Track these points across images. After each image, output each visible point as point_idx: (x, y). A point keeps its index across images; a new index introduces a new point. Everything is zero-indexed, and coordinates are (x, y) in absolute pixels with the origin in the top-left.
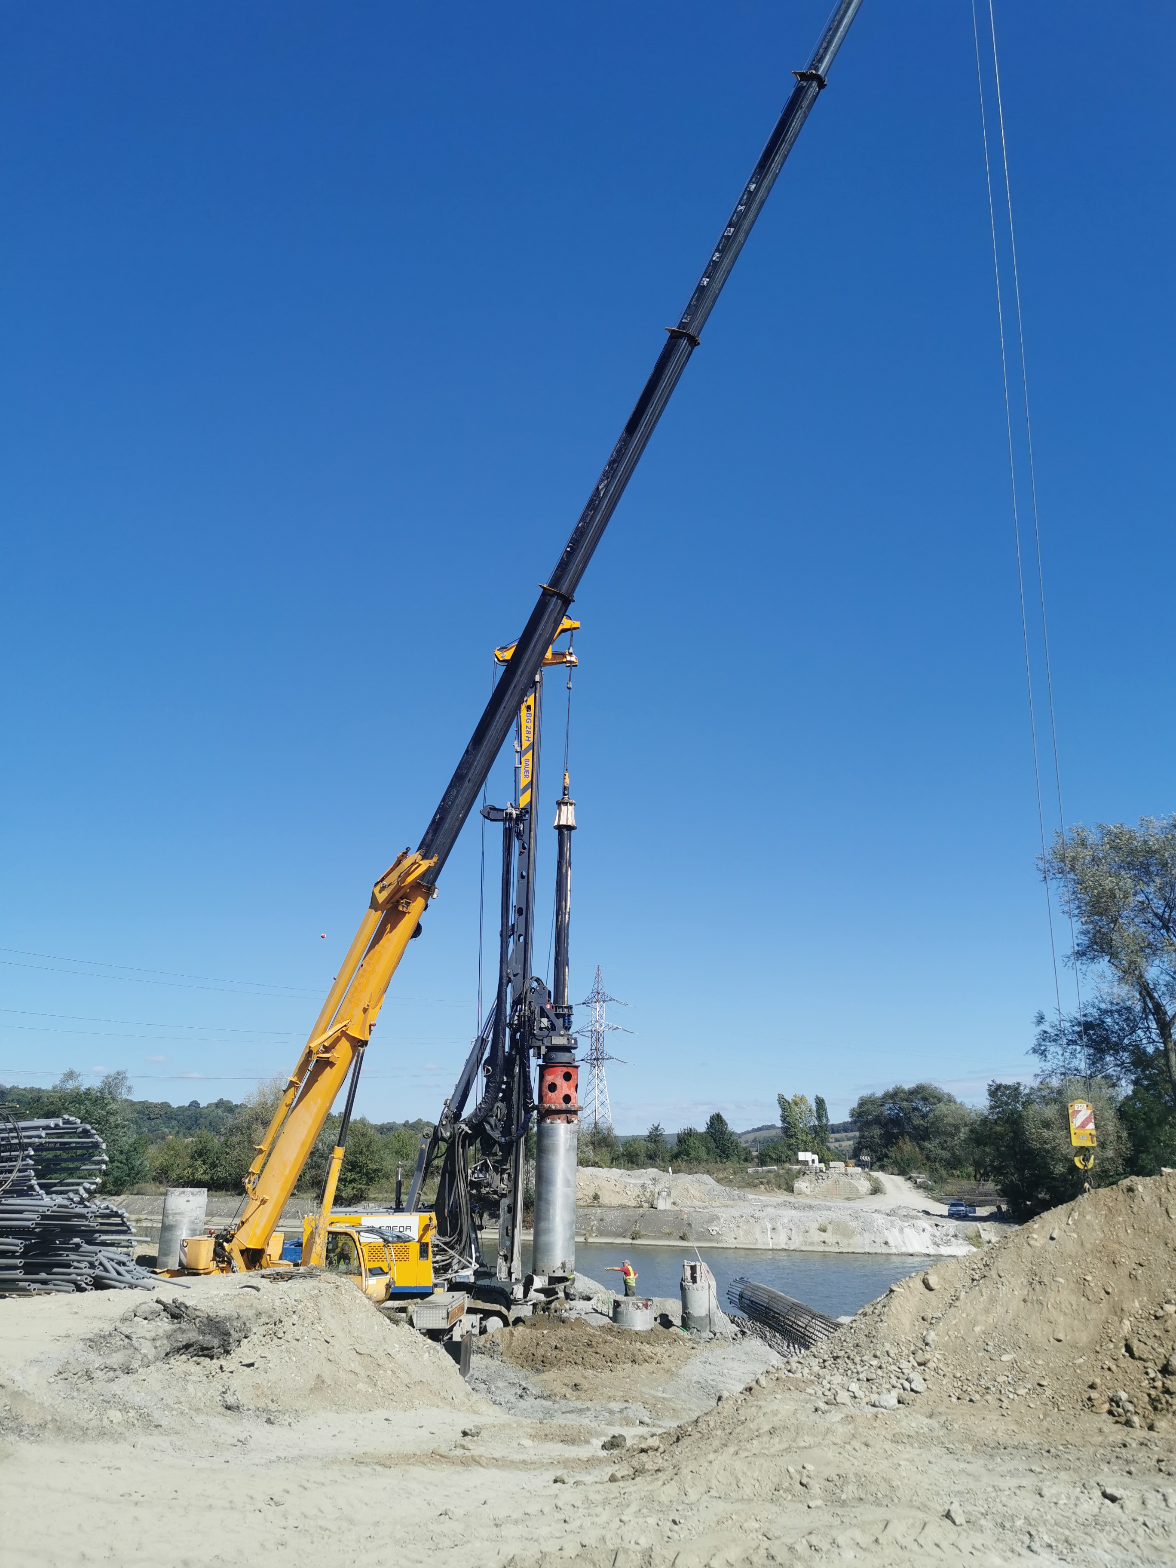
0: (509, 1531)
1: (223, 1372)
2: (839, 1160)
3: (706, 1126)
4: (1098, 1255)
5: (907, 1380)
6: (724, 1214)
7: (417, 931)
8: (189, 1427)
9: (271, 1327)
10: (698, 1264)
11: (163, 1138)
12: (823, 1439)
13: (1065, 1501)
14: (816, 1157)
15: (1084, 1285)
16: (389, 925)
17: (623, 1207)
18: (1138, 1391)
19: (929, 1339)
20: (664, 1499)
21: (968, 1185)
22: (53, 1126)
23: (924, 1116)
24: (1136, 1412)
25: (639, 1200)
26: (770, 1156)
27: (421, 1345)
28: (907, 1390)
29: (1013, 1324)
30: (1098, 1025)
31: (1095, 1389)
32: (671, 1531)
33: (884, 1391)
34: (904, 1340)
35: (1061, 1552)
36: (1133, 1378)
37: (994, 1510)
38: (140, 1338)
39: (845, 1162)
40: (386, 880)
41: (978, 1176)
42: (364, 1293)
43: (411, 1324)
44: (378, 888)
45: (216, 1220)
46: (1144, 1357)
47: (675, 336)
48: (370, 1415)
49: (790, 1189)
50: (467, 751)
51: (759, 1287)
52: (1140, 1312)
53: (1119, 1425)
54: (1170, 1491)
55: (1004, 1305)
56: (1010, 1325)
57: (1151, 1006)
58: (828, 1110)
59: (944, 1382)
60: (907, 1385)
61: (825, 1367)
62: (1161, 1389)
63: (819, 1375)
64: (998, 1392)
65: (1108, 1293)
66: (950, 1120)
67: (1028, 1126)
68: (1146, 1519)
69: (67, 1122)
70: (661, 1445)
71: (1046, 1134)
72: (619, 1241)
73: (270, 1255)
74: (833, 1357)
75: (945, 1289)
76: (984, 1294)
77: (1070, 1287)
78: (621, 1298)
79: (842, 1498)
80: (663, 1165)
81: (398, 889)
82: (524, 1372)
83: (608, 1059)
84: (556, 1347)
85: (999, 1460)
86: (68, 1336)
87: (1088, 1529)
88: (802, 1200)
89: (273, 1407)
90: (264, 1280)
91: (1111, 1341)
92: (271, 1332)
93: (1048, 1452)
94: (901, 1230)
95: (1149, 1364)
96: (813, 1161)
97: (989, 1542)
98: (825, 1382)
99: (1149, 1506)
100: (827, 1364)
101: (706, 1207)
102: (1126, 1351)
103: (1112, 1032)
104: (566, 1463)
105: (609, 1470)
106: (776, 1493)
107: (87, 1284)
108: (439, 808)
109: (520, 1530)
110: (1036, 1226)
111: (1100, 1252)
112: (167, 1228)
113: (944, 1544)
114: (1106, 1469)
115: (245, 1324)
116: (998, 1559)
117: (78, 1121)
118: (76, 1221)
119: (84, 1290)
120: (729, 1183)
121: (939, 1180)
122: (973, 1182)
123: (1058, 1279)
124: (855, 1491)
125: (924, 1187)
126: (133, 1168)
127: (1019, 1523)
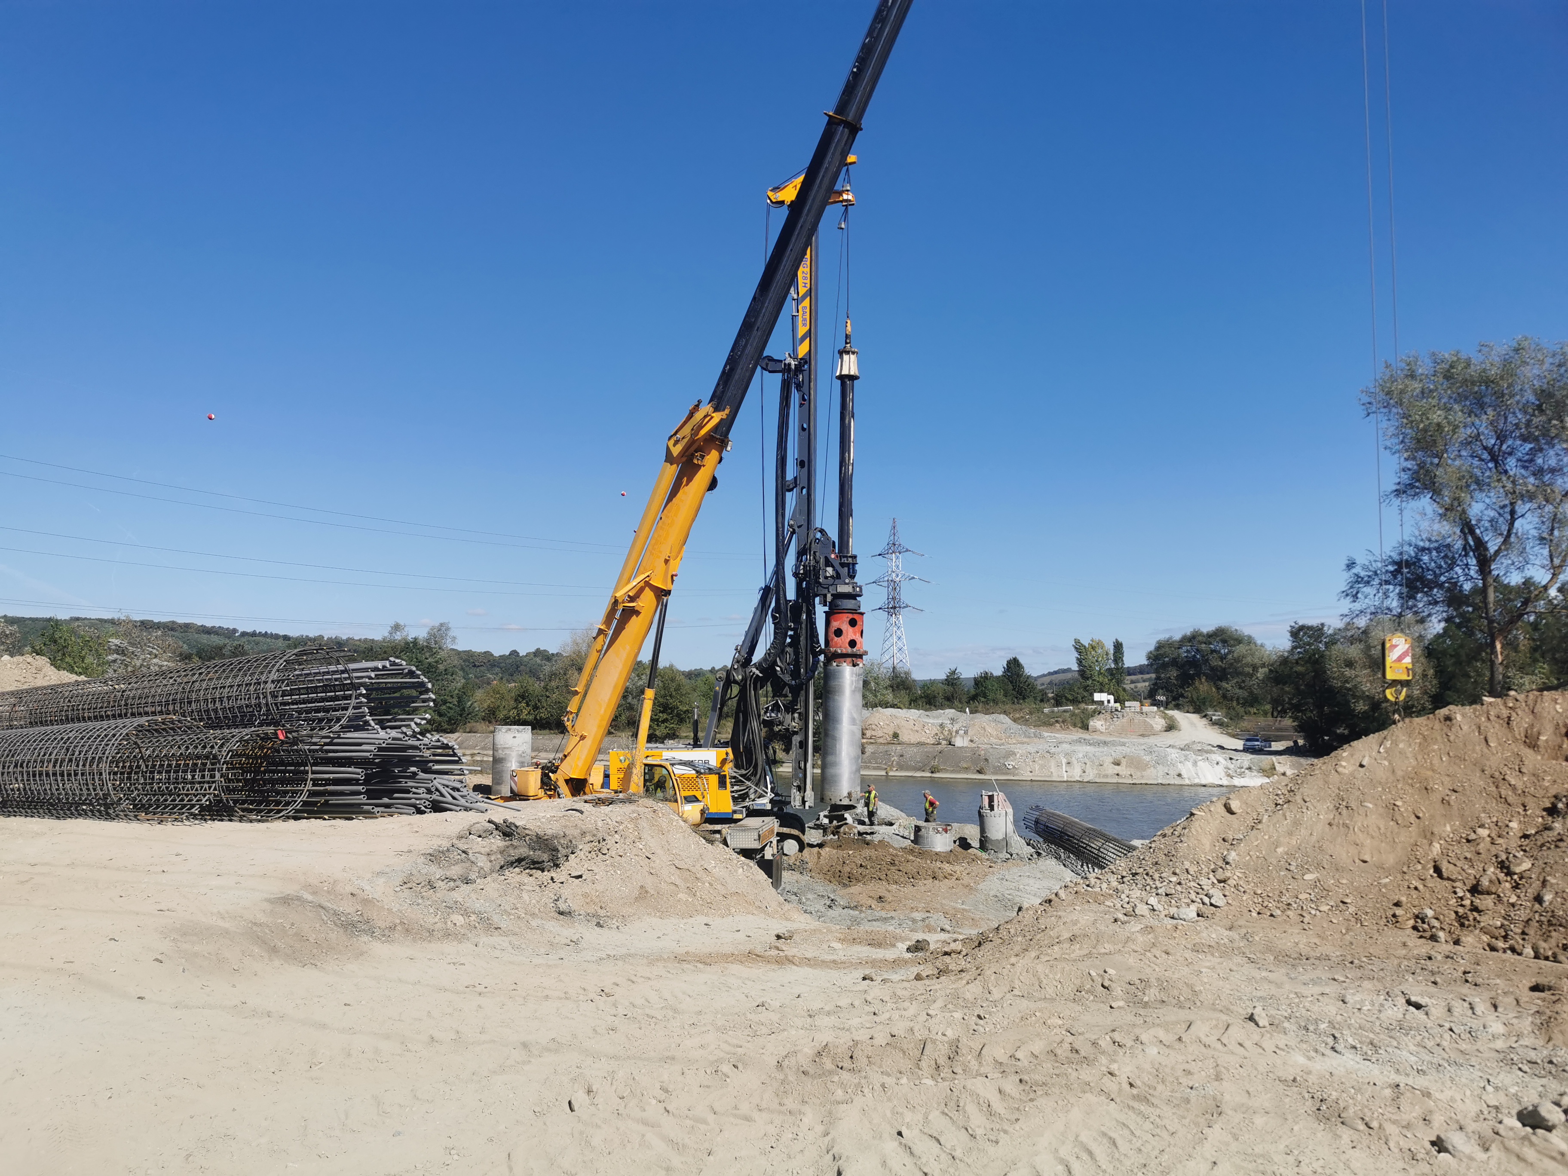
0: (823, 1021)
1: (554, 882)
2: (1134, 700)
3: (1003, 670)
4: (1410, 781)
5: (1206, 895)
6: (1020, 750)
7: (713, 484)
8: (526, 929)
9: (595, 844)
10: (995, 794)
11: (489, 684)
12: (1124, 947)
13: (1369, 1007)
14: (1111, 698)
15: (1393, 810)
16: (685, 478)
17: (921, 744)
18: (1445, 908)
19: (1230, 859)
20: (968, 996)
21: (1262, 721)
22: (381, 667)
23: (1222, 658)
24: (1442, 928)
25: (937, 738)
26: (1066, 697)
27: (735, 862)
28: (1206, 904)
29: (1317, 845)
30: (1414, 563)
31: (1400, 906)
32: (976, 1024)
33: (1183, 905)
34: (1204, 859)
35: (1366, 1053)
36: (1440, 897)
37: (1297, 1014)
38: (475, 853)
39: (1141, 702)
40: (679, 433)
41: (1275, 714)
42: (681, 817)
43: (725, 842)
44: (672, 442)
45: (543, 755)
46: (1453, 877)
48: (691, 920)
49: (1086, 727)
50: (754, 298)
51: (1053, 814)
52: (1451, 835)
53: (1423, 940)
54: (1477, 1000)
55: (1309, 828)
56: (1314, 847)
57: (1472, 543)
58: (1125, 654)
59: (1244, 898)
60: (1206, 900)
61: (1123, 883)
62: (1468, 907)
63: (1117, 889)
64: (1300, 908)
65: (1418, 818)
66: (1249, 659)
67: (1330, 665)
68: (1452, 1024)
69: (393, 664)
70: (964, 950)
71: (1348, 672)
72: (918, 774)
73: (592, 784)
74: (1132, 874)
75: (1247, 813)
77: (1378, 812)
78: (921, 823)
79: (1144, 1000)
80: (960, 706)
81: (692, 442)
82: (831, 886)
83: (904, 607)
84: (861, 866)
85: (1301, 969)
86: (410, 851)
87: (1393, 1034)
88: (1097, 737)
89: (602, 913)
90: (587, 805)
91: (1419, 862)
92: (596, 849)
93: (1352, 963)
94: (1195, 763)
95: (1458, 884)
96: (1109, 701)
97: (1292, 1043)
98: (1123, 896)
99: (1455, 1013)
100: (1125, 880)
101: (1003, 744)
102: (1434, 872)
103: (1428, 570)
104: (873, 963)
105: (915, 970)
106: (1078, 993)
107: (425, 807)
108: (728, 358)
109: (832, 1020)
110: (1345, 754)
111: (1412, 779)
112: (497, 761)
113: (1247, 1044)
114: (1410, 979)
115: (571, 841)
116: (1302, 1059)
117: (404, 663)
118: (410, 753)
119: (423, 812)
120: (1026, 722)
121: (1235, 718)
122: (1270, 719)
123: (1366, 804)
124: (1157, 994)
125: (1219, 724)
126: (464, 709)
127: (1323, 1026)
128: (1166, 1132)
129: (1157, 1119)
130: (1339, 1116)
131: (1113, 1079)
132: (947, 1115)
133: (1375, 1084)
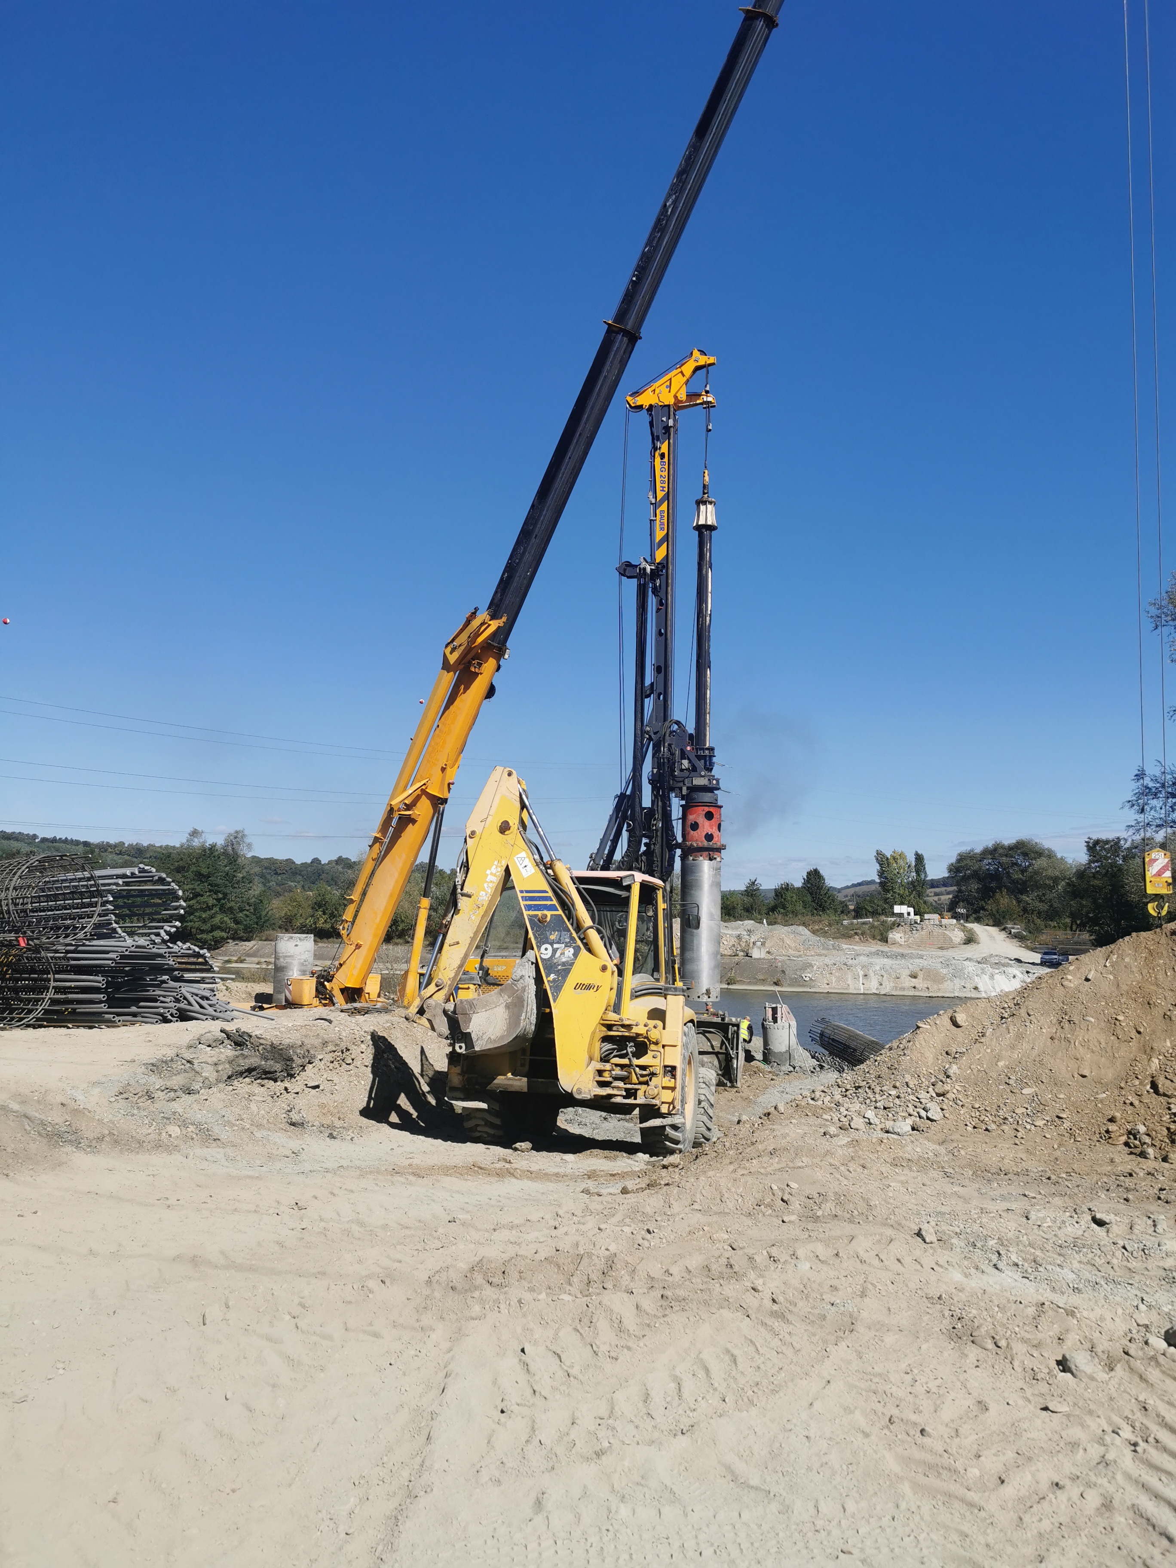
0: (502, 1235)
1: (288, 1093)
2: (936, 912)
3: (803, 881)
4: (1134, 996)
5: (923, 1109)
6: (817, 962)
7: (491, 692)
8: (248, 1140)
9: (338, 1054)
10: (779, 1006)
11: (289, 891)
12: (821, 1161)
13: (1050, 1224)
14: (911, 910)
15: (1115, 1024)
16: (463, 686)
18: (1158, 1124)
19: (951, 1072)
20: (649, 1210)
21: (1061, 935)
22: (129, 875)
23: (1023, 871)
24: (1153, 1145)
25: (735, 949)
26: (866, 909)
28: (923, 1118)
29: (1037, 1059)
31: (1114, 1122)
32: (643, 1239)
33: (900, 1118)
34: (925, 1072)
35: (1026, 1271)
36: (1154, 1113)
37: (969, 1230)
38: (202, 1063)
39: (941, 915)
40: (456, 640)
41: (1074, 927)
44: (449, 649)
45: (319, 962)
46: (1169, 1093)
47: (750, 17)
49: (885, 940)
50: (533, 506)
51: (837, 1026)
52: (1171, 1051)
53: (1133, 1156)
54: (1162, 1217)
55: (1031, 1042)
56: (1035, 1061)
58: (926, 866)
59: (962, 1112)
60: (923, 1114)
61: (846, 1096)
63: (839, 1102)
64: (1016, 1122)
65: (1139, 1033)
66: (1050, 872)
67: (1128, 879)
68: (1128, 1242)
69: (142, 871)
70: (682, 1163)
73: (368, 993)
74: (855, 1087)
75: (973, 1026)
76: (1011, 1031)
77: (1100, 1026)
79: (818, 1214)
80: (759, 917)
81: (469, 650)
85: (996, 1185)
86: (132, 1061)
87: (1063, 1251)
88: (895, 949)
89: (338, 1124)
90: (343, 1014)
91: (1138, 1078)
92: (338, 1059)
93: (1049, 1178)
94: (992, 977)
95: (1173, 1100)
96: (909, 914)
97: (955, 1260)
98: (842, 1109)
99: (1136, 1231)
100: (848, 1093)
101: (800, 956)
102: (1151, 1088)
106: (757, 1208)
107: (172, 1015)
108: (507, 566)
109: (512, 1234)
110: (1072, 968)
111: (1136, 993)
112: (279, 969)
113: (906, 1260)
114: (1103, 1196)
115: (308, 1051)
116: (959, 1275)
117: (154, 870)
118: (159, 961)
119: (170, 1021)
120: (825, 934)
121: (1034, 931)
122: (1069, 932)
123: (1088, 1018)
124: (833, 1209)
125: (1018, 937)
126: (259, 918)
127: (991, 1243)
128: (792, 1350)
129: (787, 1336)
130: (971, 1335)
131: (756, 1294)
132: (578, 1331)
133: (1021, 1303)
